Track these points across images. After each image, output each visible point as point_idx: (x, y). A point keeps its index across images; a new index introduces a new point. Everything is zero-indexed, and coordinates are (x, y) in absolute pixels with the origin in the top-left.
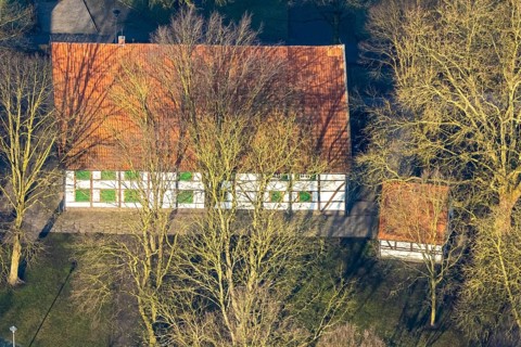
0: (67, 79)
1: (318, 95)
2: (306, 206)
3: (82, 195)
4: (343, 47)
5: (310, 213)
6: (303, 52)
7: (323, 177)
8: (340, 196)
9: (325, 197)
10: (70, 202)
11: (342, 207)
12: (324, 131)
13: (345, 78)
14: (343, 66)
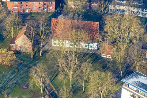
0: (54, 24)
1: (94, 30)
2: (91, 48)
3: (55, 44)
4: (99, 22)
5: (92, 49)
6: (92, 23)
7: (94, 43)
8: (97, 47)
9: (94, 47)
10: (53, 44)
11: (97, 49)
12: (95, 36)
13: (99, 27)
14: (99, 25)
